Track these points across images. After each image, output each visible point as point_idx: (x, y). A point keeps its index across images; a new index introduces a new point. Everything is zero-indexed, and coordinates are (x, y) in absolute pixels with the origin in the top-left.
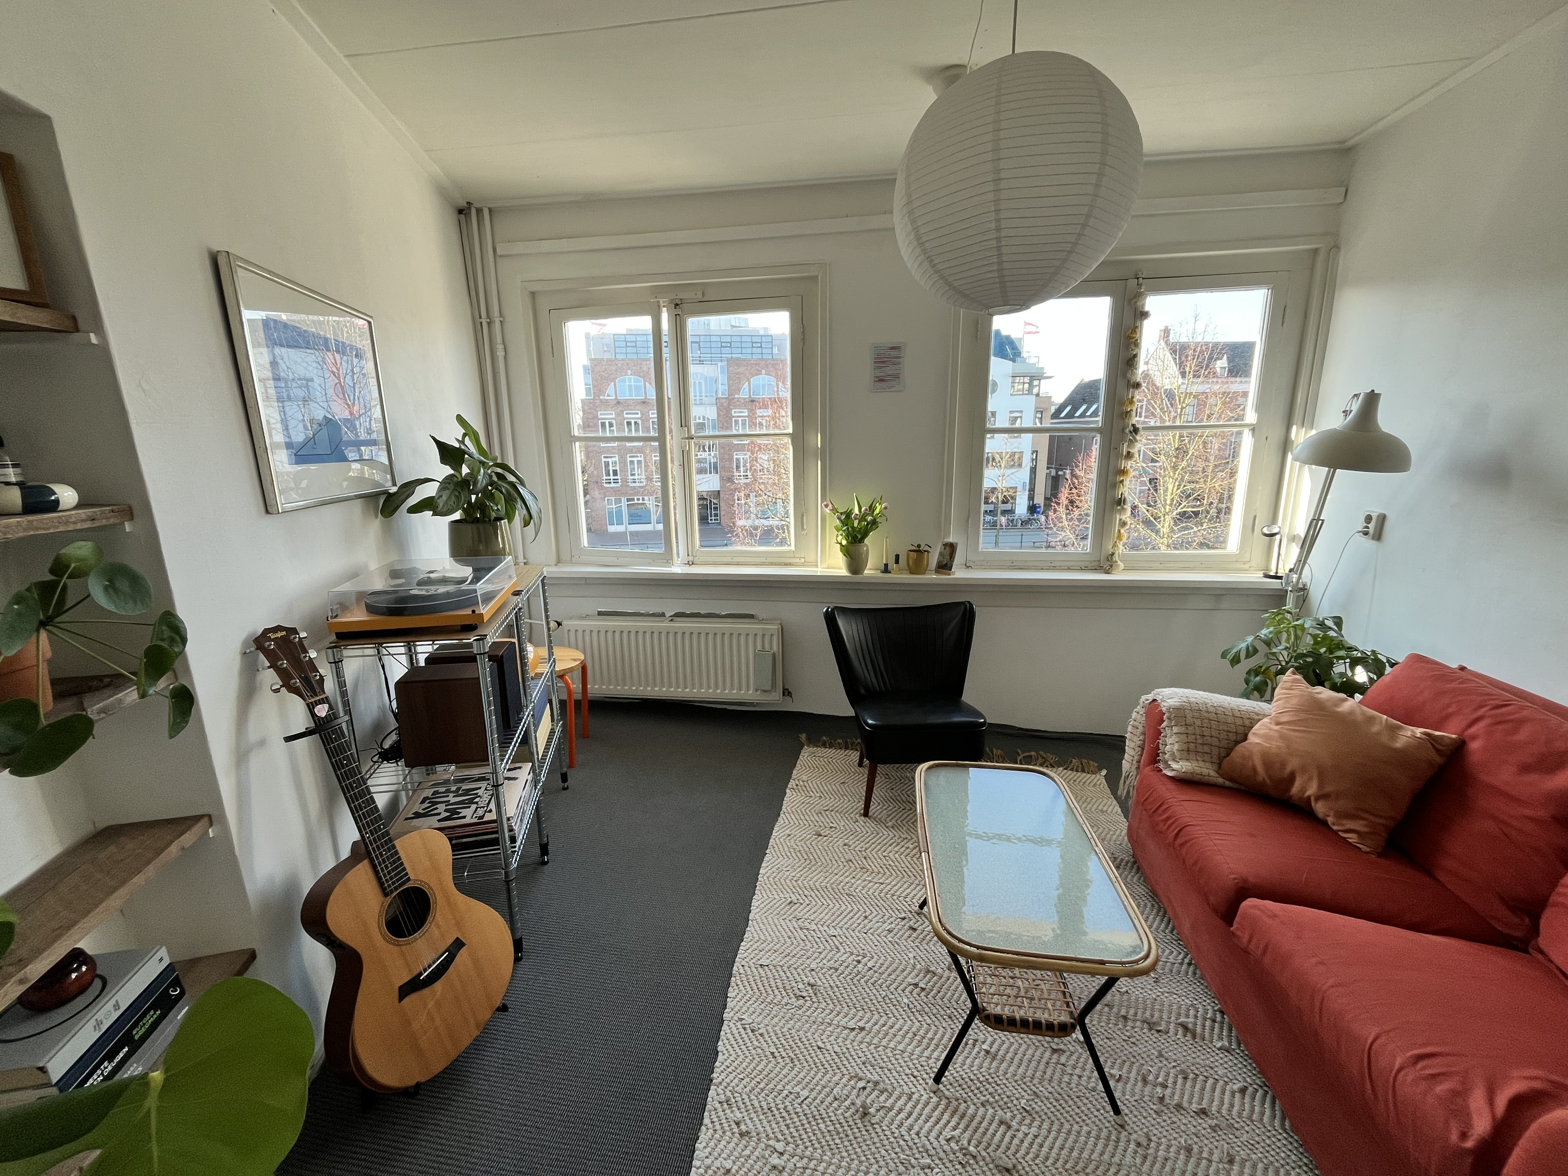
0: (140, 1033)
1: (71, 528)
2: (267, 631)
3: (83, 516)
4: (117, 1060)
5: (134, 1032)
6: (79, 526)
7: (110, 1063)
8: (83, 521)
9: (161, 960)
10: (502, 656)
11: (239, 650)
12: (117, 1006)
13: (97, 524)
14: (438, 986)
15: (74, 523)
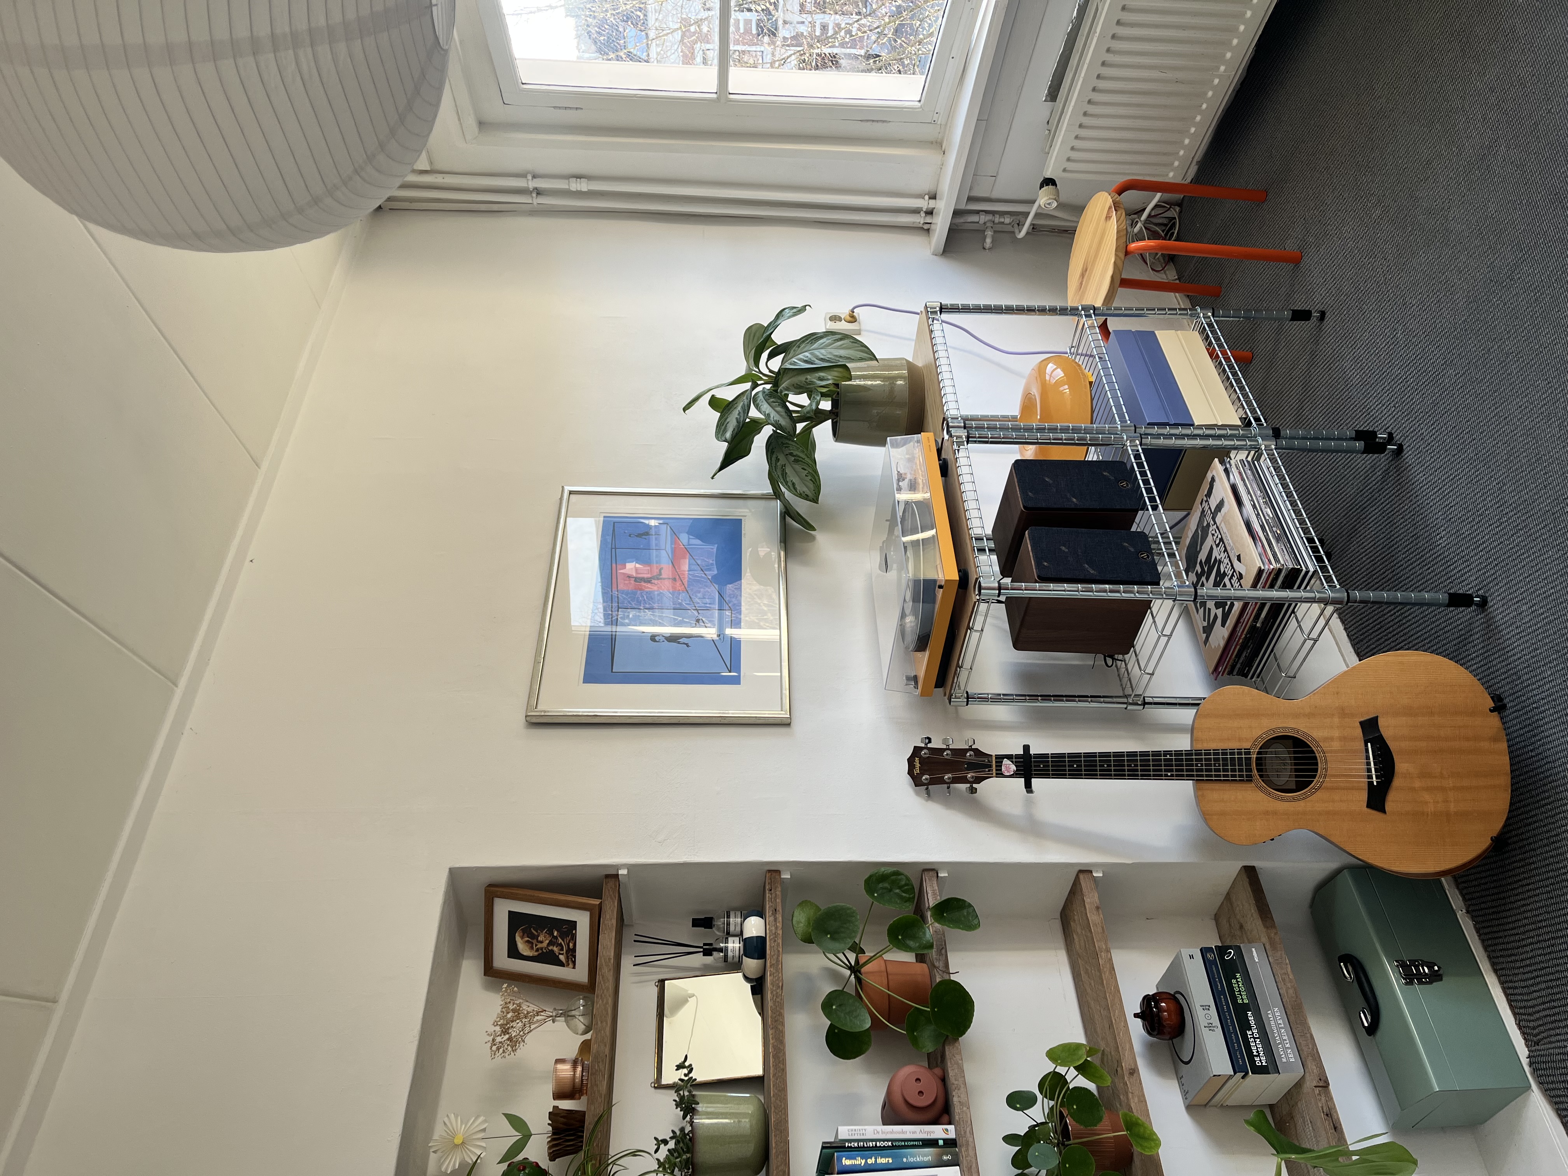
0: (1244, 997)
1: (780, 932)
2: (910, 772)
3: (772, 918)
4: (1252, 1023)
5: (1240, 1001)
6: (779, 925)
7: (1250, 1029)
8: (775, 920)
9: (1191, 957)
10: (1024, 507)
11: (923, 802)
12: (1206, 1008)
13: (779, 908)
14: (1401, 766)
15: (776, 928)
